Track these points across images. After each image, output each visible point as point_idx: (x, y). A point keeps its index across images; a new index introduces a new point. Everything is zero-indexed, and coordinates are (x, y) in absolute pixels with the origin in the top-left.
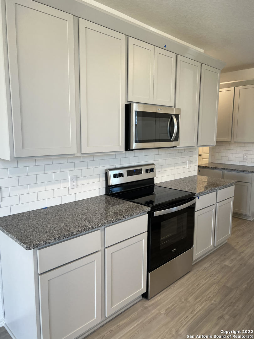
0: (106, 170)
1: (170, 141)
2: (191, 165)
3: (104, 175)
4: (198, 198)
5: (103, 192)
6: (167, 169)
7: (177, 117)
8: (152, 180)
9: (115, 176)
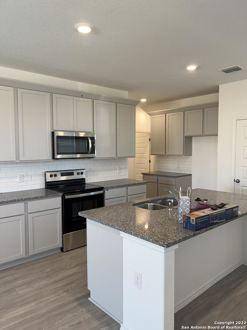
0: (45, 172)
1: (87, 153)
2: (122, 171)
3: (44, 175)
4: (107, 190)
5: (43, 186)
6: (98, 173)
7: (93, 139)
8: (84, 179)
9: (51, 176)
